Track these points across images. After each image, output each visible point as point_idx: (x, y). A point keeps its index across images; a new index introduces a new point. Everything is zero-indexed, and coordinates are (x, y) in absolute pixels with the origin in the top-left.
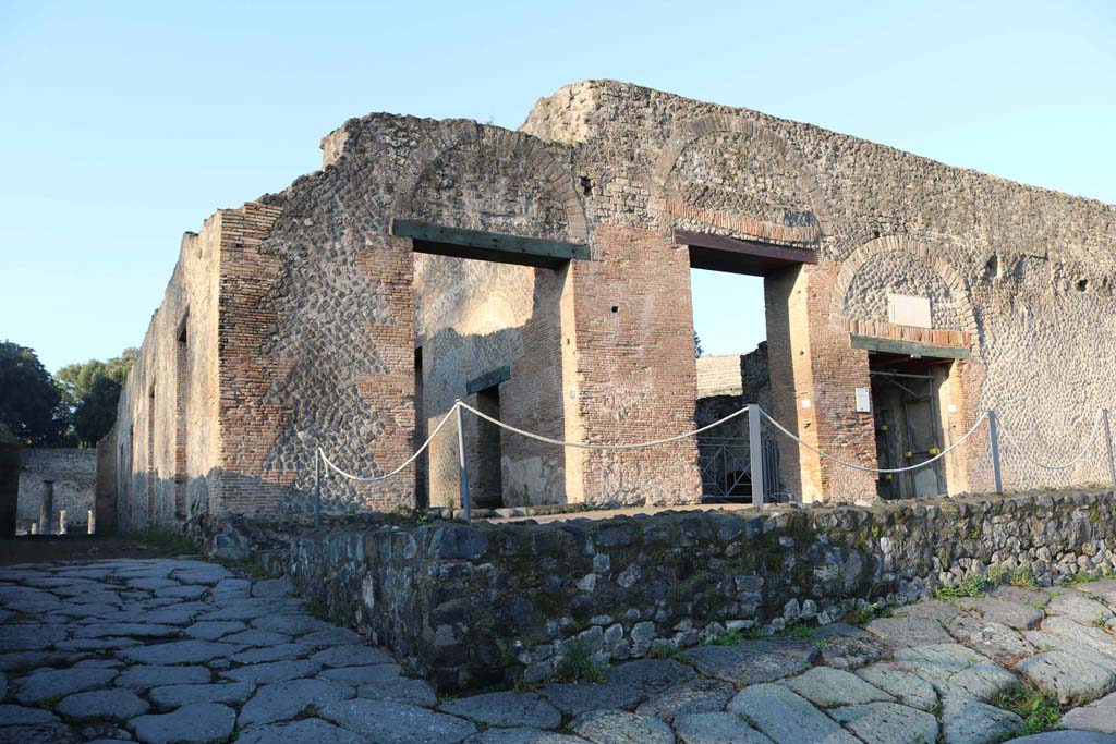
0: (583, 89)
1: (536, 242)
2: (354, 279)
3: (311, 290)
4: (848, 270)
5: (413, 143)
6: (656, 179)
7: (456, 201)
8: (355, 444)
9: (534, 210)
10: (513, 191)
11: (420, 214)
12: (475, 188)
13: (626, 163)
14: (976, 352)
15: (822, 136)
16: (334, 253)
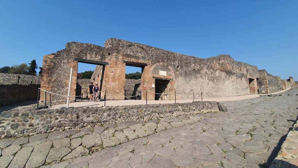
0: (110, 40)
1: (99, 62)
2: (67, 66)
3: (59, 68)
4: (153, 67)
6: (121, 53)
7: (86, 55)
9: (100, 57)
10: (96, 54)
11: (79, 57)
12: (89, 54)
13: (116, 51)
14: (174, 79)
15: (151, 47)
16: (63, 62)
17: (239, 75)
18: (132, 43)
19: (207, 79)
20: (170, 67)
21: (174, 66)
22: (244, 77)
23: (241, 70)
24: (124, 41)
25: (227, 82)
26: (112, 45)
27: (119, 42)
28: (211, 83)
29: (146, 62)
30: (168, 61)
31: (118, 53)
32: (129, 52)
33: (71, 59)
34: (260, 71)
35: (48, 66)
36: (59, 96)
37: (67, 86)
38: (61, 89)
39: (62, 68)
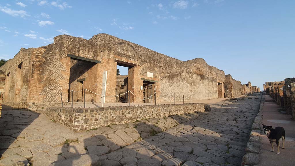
0: (102, 35)
1: (92, 60)
2: (59, 63)
3: (51, 64)
4: (142, 68)
5: (72, 41)
6: (113, 51)
7: (79, 51)
8: (58, 91)
9: (92, 54)
10: (89, 51)
11: (72, 53)
12: (82, 50)
13: (108, 48)
14: (159, 81)
15: (140, 46)
16: (56, 58)
17: (210, 79)
18: (122, 41)
19: (186, 82)
20: (156, 69)
21: (160, 67)
22: (214, 81)
23: (212, 74)
24: (115, 38)
25: (201, 85)
26: (104, 41)
27: (111, 38)
28: (189, 86)
29: (136, 62)
30: (154, 62)
31: (109, 50)
32: (120, 50)
33: (63, 55)
34: (226, 76)
35: (39, 61)
36: (50, 97)
37: (59, 86)
38: (53, 89)
39: (54, 65)
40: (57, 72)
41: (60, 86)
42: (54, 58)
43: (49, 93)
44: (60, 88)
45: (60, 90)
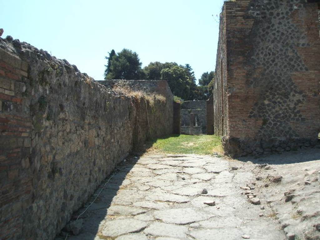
2: (288, 25)
8: (292, 106)
16: (278, 14)
36: (275, 124)
37: (296, 92)
38: (281, 101)
39: (277, 34)
40: (285, 53)
41: (298, 90)
42: (275, 15)
43: (269, 113)
44: (298, 97)
45: (299, 101)
